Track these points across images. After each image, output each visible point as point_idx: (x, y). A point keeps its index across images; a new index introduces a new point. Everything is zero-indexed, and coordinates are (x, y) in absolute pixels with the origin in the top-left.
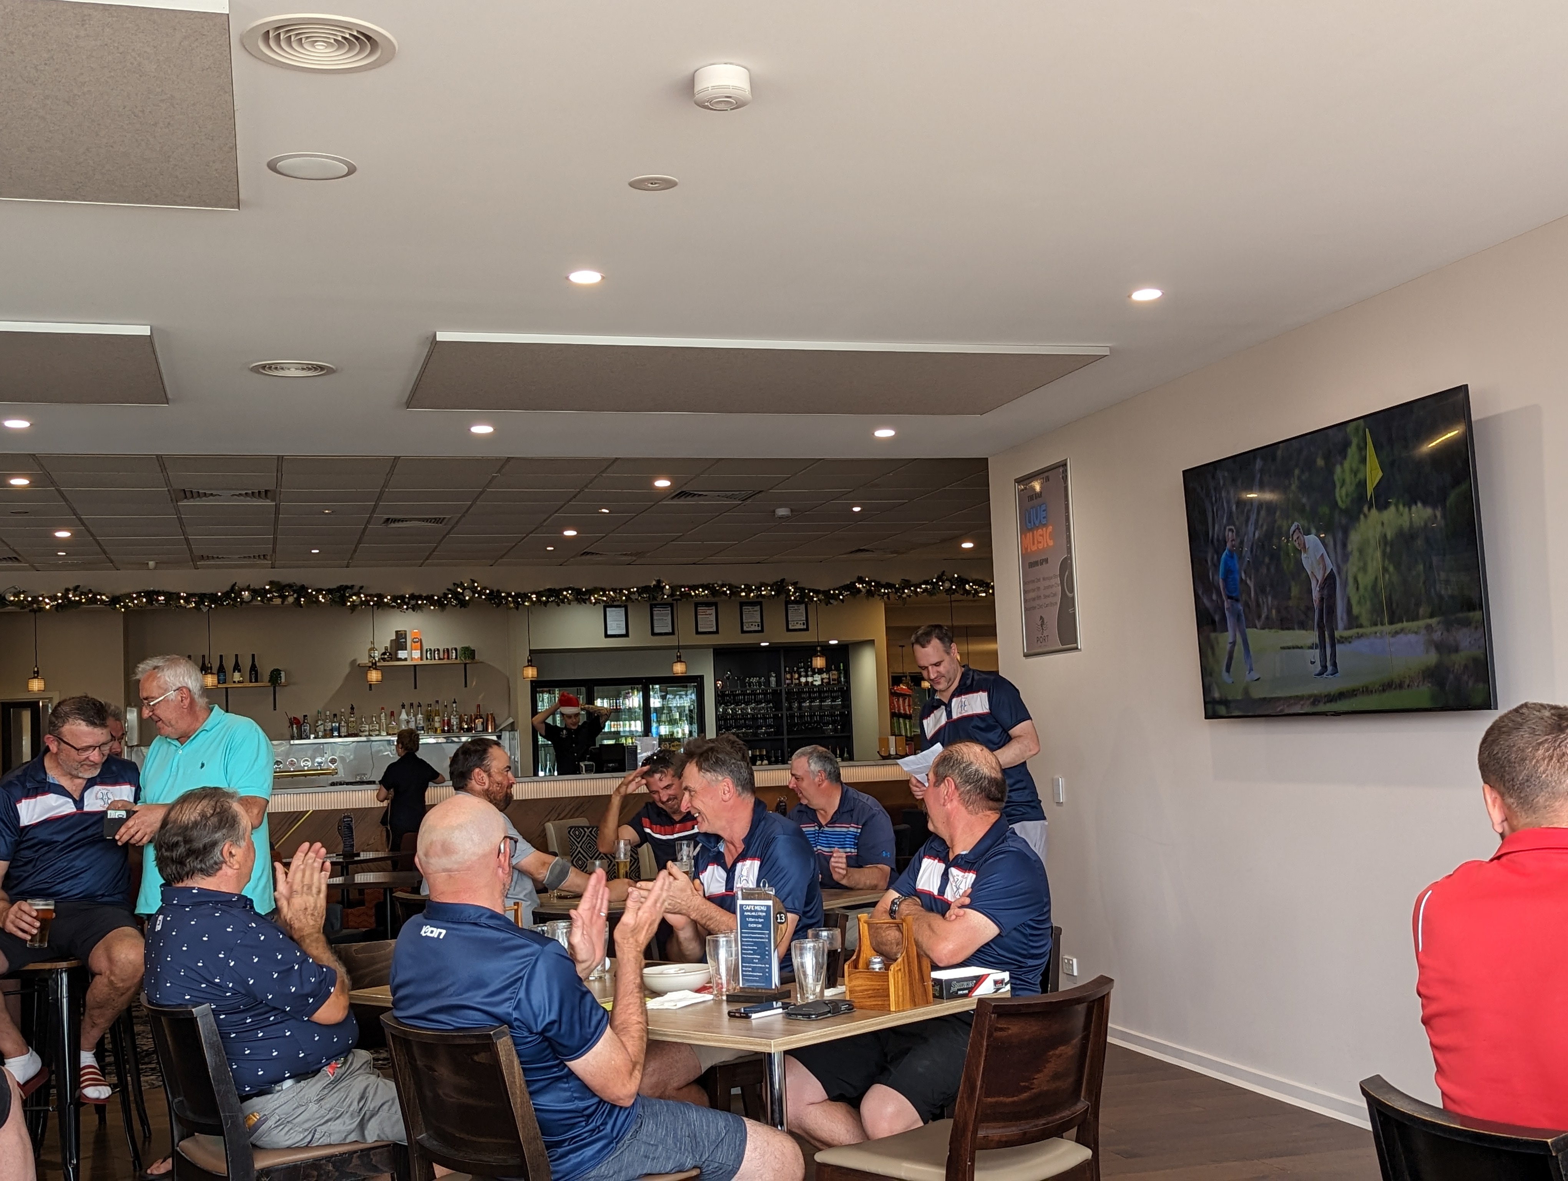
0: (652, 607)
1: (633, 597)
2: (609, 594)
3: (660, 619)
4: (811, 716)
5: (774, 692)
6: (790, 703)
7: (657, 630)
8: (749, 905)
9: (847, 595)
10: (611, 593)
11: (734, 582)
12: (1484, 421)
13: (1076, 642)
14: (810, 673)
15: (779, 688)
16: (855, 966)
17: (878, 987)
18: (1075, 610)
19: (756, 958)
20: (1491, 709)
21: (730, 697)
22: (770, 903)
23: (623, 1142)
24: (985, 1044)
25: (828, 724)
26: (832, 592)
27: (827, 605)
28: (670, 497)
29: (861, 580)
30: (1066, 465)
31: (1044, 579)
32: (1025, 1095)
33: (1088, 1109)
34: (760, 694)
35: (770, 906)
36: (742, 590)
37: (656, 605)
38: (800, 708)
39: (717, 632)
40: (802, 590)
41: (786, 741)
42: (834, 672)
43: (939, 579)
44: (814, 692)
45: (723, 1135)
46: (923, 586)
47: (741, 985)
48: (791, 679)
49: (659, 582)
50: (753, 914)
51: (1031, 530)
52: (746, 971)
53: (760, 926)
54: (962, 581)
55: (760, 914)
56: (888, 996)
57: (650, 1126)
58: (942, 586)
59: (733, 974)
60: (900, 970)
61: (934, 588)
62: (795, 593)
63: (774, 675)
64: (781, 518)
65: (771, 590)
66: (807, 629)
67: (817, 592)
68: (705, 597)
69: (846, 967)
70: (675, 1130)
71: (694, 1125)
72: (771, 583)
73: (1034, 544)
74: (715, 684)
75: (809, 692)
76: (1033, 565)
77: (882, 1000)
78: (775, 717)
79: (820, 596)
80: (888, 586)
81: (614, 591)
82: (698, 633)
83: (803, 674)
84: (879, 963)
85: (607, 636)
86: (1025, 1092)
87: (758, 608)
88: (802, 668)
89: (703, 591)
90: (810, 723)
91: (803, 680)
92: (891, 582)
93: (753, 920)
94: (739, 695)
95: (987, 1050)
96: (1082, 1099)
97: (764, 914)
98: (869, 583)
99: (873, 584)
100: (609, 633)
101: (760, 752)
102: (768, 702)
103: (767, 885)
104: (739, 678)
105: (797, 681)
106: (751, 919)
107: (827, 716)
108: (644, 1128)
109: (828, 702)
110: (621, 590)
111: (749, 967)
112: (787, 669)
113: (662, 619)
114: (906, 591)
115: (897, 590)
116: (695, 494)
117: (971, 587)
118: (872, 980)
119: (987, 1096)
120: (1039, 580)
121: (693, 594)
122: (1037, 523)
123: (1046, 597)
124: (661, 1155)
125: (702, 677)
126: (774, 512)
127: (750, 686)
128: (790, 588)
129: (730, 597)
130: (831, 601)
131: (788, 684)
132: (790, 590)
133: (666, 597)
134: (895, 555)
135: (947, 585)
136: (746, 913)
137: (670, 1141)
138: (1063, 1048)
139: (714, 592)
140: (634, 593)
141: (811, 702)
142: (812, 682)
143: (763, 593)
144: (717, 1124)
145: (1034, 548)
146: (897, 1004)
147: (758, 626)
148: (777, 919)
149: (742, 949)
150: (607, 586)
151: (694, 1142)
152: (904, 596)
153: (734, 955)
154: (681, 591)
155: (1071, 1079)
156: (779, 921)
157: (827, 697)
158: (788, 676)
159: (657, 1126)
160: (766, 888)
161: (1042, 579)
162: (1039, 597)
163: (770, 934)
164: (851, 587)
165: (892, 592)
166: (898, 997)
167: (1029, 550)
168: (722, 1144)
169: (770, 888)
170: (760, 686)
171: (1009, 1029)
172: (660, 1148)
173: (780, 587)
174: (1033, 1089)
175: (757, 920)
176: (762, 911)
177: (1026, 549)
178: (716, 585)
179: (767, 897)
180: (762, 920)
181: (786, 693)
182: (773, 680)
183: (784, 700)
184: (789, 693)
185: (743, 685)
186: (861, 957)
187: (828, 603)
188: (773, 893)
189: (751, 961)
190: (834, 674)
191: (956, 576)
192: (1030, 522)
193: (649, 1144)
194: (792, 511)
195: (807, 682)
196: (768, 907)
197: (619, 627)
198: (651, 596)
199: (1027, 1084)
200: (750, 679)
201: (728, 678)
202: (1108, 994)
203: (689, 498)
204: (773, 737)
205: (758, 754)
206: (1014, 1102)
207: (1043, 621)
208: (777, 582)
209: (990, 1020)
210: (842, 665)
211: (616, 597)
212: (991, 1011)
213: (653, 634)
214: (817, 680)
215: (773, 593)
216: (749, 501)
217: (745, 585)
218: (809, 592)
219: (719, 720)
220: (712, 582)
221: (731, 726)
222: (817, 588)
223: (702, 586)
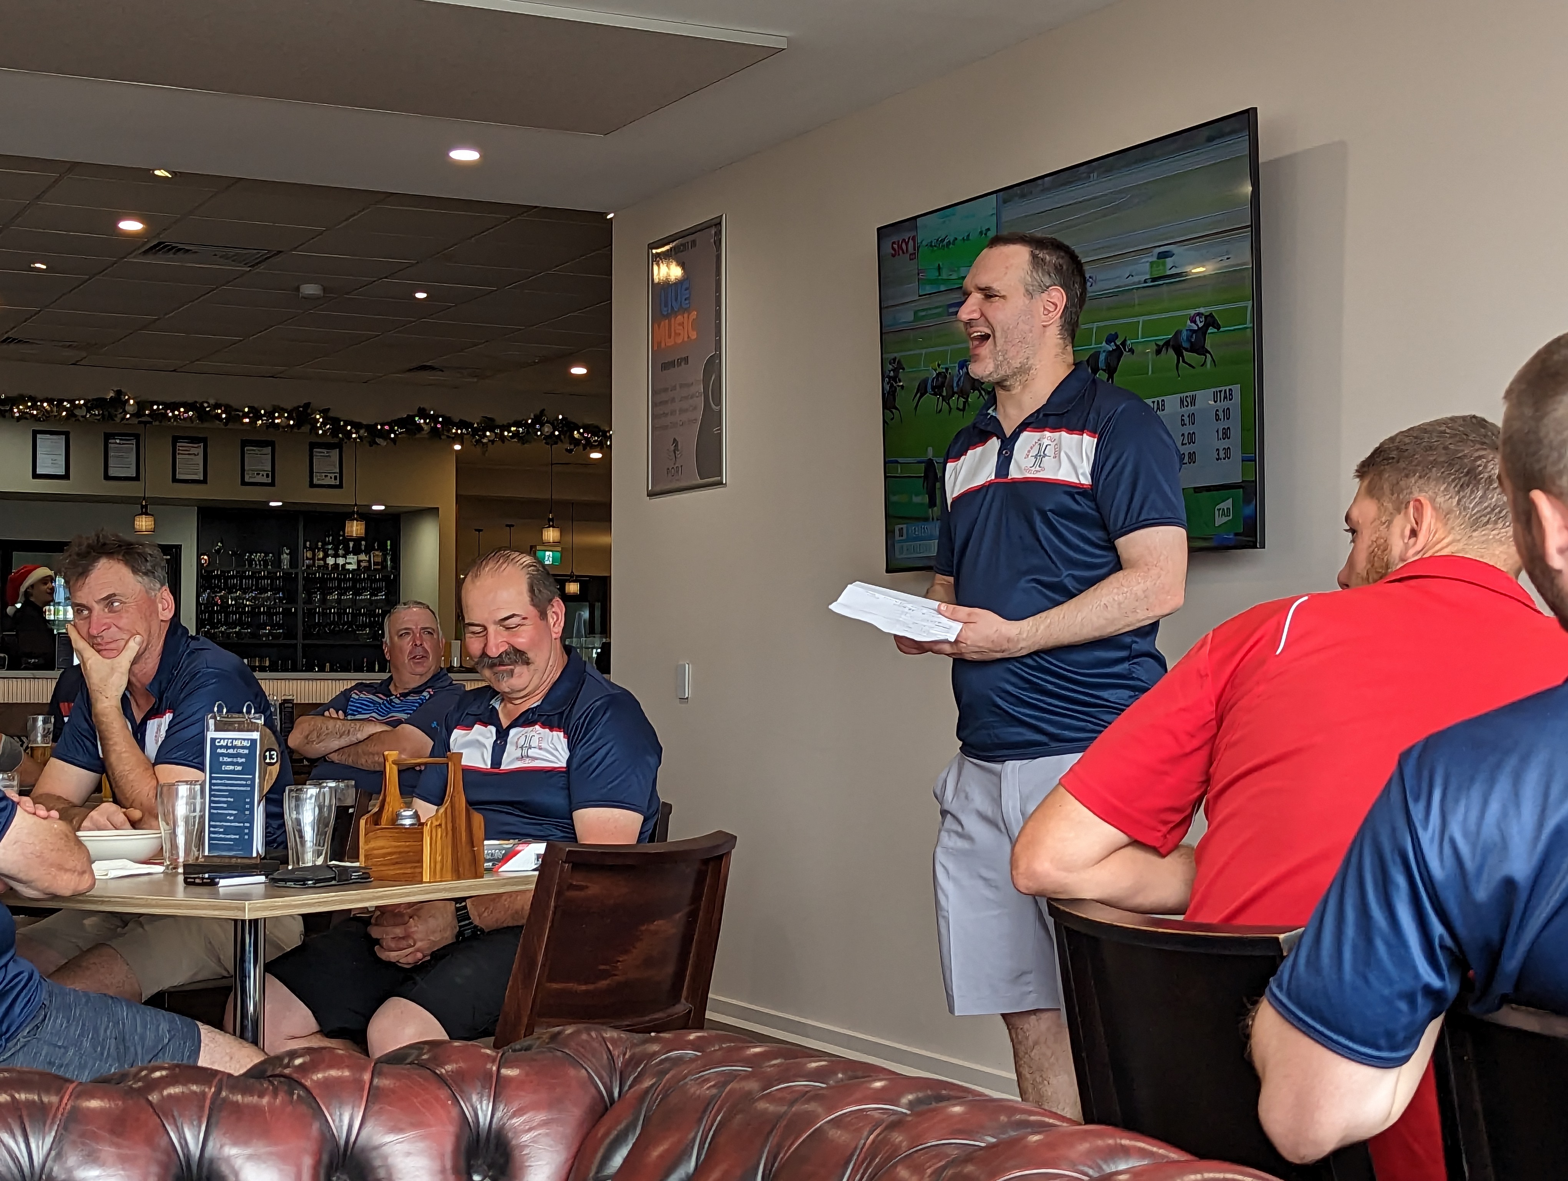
0: (108, 437)
1: (77, 412)
2: (42, 405)
3: (118, 457)
4: (339, 614)
5: (287, 576)
6: (310, 594)
7: (112, 472)
8: (224, 739)
9: (400, 433)
10: (45, 404)
11: (234, 404)
12: (1275, 163)
13: (721, 475)
14: (341, 552)
15: (294, 571)
16: (376, 819)
17: (407, 850)
18: (721, 429)
19: (231, 815)
20: (1256, 547)
21: (219, 581)
22: (256, 735)
23: (15, 1040)
24: (552, 904)
25: (364, 626)
26: (379, 427)
27: (371, 446)
28: (143, 249)
29: (423, 413)
30: (720, 224)
31: (682, 386)
32: (603, 984)
33: (690, 1012)
34: (264, 578)
35: (256, 740)
36: (246, 415)
37: (113, 436)
38: (324, 600)
39: (204, 481)
40: (335, 421)
41: (300, 647)
42: (377, 553)
43: (537, 419)
44: (346, 580)
45: (166, 1041)
46: (513, 429)
47: (206, 853)
48: (313, 559)
49: (119, 393)
50: (231, 751)
51: (667, 317)
52: (214, 833)
53: (239, 768)
54: (568, 426)
55: (241, 751)
56: (421, 861)
57: (59, 1021)
58: (539, 430)
59: (196, 838)
60: (440, 825)
61: (528, 432)
62: (324, 424)
63: (287, 552)
64: (307, 298)
65: (288, 418)
66: (340, 486)
67: (357, 426)
68: (188, 420)
69: (362, 822)
70: (96, 1030)
71: (124, 1024)
72: (289, 408)
73: (670, 337)
74: (199, 559)
75: (340, 581)
76: (666, 366)
77: (411, 868)
78: (287, 612)
79: (362, 432)
80: (462, 424)
81: (50, 401)
82: (175, 480)
83: (330, 552)
84: (410, 817)
85: (35, 476)
86: (605, 979)
87: (269, 450)
88: (329, 543)
89: (186, 412)
90: (336, 624)
91: (331, 561)
92: (467, 419)
93: (229, 760)
94: (233, 577)
95: (554, 913)
96: (683, 1000)
97: (246, 751)
98: (434, 418)
99: (441, 419)
100: (39, 471)
101: (260, 661)
102: (276, 590)
103: (253, 711)
104: (234, 554)
105: (322, 562)
106: (226, 759)
107: (364, 615)
108: (49, 1024)
109: (366, 596)
110: (60, 402)
111: (221, 827)
112: (308, 544)
113: (122, 457)
114: (488, 433)
115: (475, 431)
116: (180, 249)
117: (582, 434)
118: (397, 839)
119: (551, 980)
120: (674, 388)
121: (170, 414)
122: (676, 307)
123: (682, 411)
124: (71, 1061)
125: (179, 548)
126: (298, 289)
127: (250, 565)
128: (318, 417)
129: (226, 424)
130: (378, 440)
131: (308, 567)
132: (318, 421)
133: (128, 416)
134: (475, 380)
135: (547, 429)
136: (219, 751)
137: (86, 1044)
138: (661, 922)
139: (202, 414)
140: (80, 406)
141: (340, 595)
142: (344, 565)
143: (277, 421)
144: (159, 1025)
145: (670, 343)
146: (433, 872)
147: (268, 476)
148: (265, 758)
149: (211, 802)
150: (40, 396)
151: (121, 1047)
152: (485, 441)
153: (198, 809)
154: (152, 410)
155: (670, 969)
156: (268, 761)
157: (365, 589)
158: (309, 554)
159: (68, 1022)
160: (252, 716)
161: (678, 387)
162: (673, 413)
163: (253, 780)
164: (407, 423)
165: (468, 433)
166: (435, 863)
167: (663, 345)
168: (164, 1055)
169: (257, 715)
170: (266, 565)
171: (587, 887)
172: (71, 1053)
173: (303, 415)
174: (615, 975)
175: (235, 760)
176: (243, 747)
177: (659, 343)
178: (206, 405)
179: (252, 728)
180: (243, 760)
181: (304, 578)
182: (285, 558)
183: (300, 588)
184: (310, 581)
185: (241, 562)
186: (385, 811)
187: (373, 443)
188: (261, 722)
189: (222, 818)
190: (377, 556)
191: (560, 417)
192: (666, 306)
193: (56, 1046)
194: (325, 290)
195: (336, 565)
196: (253, 742)
197: (54, 463)
198: (106, 413)
199: (608, 967)
200: (251, 554)
201: (218, 551)
202: (729, 853)
203: (171, 255)
204: (281, 641)
205: (257, 664)
206: (587, 992)
207: (676, 446)
208: (300, 407)
209: (562, 870)
210: (389, 542)
211: (52, 411)
212: (564, 859)
213: (107, 477)
214: (352, 562)
215: (292, 422)
216: (261, 269)
217: (249, 407)
218: (346, 425)
219: (202, 612)
220: (200, 400)
221: (219, 621)
222: (357, 420)
223: (183, 405)
